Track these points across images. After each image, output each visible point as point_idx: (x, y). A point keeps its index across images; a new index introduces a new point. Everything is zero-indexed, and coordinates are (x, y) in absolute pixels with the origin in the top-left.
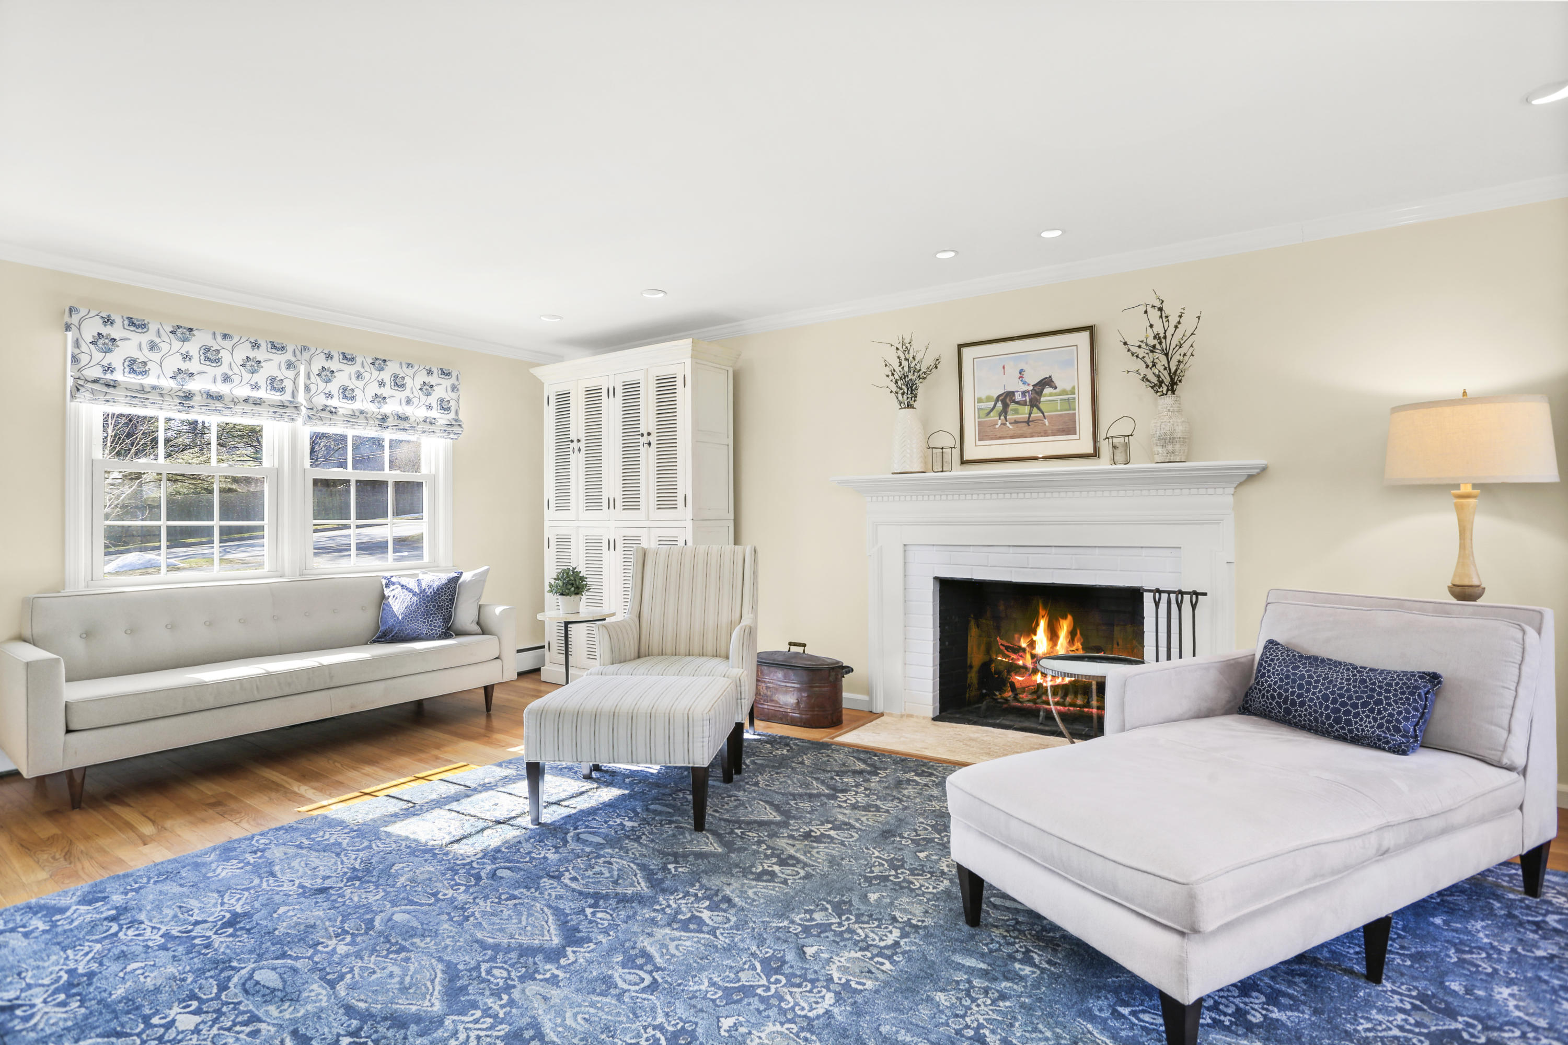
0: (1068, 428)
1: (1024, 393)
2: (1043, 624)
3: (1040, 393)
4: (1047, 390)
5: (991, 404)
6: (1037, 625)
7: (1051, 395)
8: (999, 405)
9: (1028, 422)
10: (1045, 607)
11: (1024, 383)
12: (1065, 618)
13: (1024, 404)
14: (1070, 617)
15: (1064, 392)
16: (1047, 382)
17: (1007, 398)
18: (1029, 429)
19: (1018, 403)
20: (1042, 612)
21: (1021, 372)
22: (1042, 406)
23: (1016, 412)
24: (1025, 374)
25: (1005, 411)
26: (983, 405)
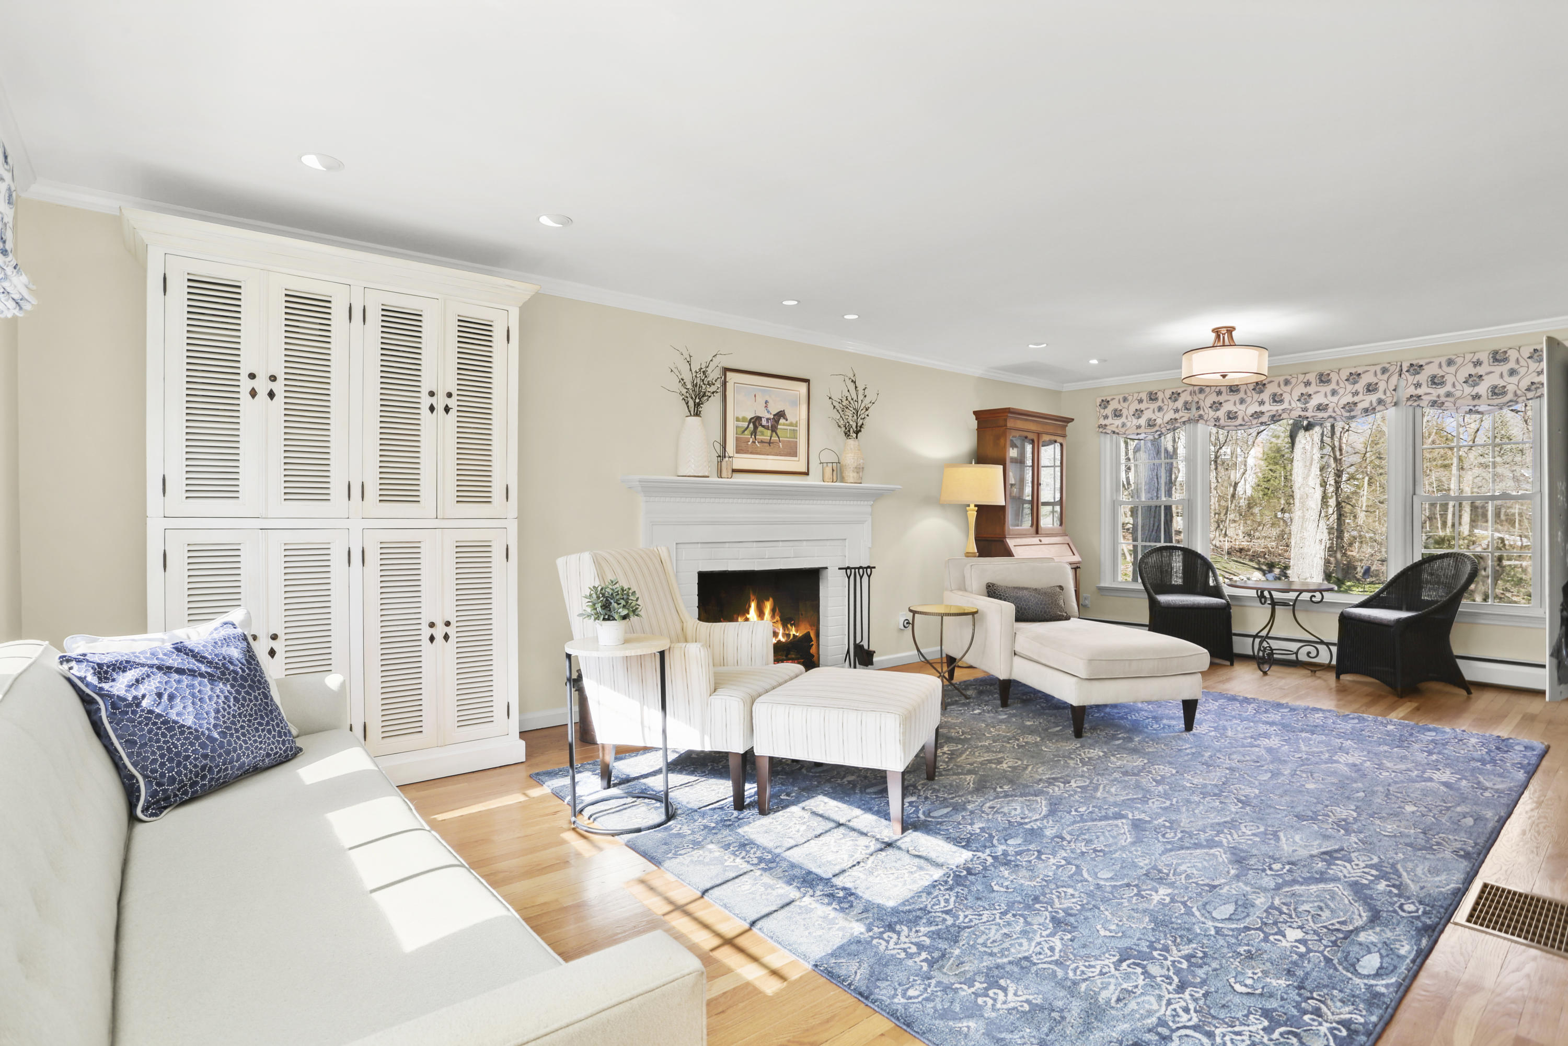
0: (792, 452)
1: (768, 420)
2: (753, 605)
3: (777, 422)
4: (782, 421)
5: (746, 424)
6: (750, 606)
7: (784, 425)
8: (751, 426)
9: (770, 443)
10: (754, 593)
11: (768, 412)
12: (768, 600)
13: (767, 428)
14: (771, 599)
15: (791, 424)
16: (781, 415)
17: (756, 421)
18: (770, 447)
19: (763, 426)
20: (752, 597)
21: (766, 402)
22: (778, 431)
23: (763, 434)
24: (769, 405)
25: (754, 433)
26: (740, 424)
